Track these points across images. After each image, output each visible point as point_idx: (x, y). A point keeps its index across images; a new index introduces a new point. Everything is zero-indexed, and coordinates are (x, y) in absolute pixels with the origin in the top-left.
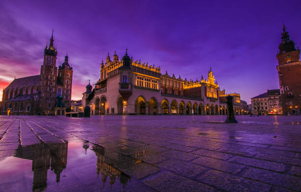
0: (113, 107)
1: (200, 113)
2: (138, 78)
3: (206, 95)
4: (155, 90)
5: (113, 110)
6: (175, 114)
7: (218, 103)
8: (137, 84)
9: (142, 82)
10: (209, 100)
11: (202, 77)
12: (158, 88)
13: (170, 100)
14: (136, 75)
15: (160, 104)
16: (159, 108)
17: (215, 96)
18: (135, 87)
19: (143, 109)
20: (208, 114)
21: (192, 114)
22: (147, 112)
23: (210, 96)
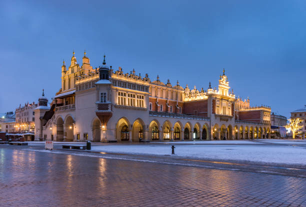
0: (86, 132)
1: (204, 138)
2: (119, 95)
3: (214, 112)
4: (141, 109)
5: (85, 135)
6: (167, 139)
7: (232, 122)
8: (117, 102)
9: (125, 99)
10: (218, 118)
11: (210, 86)
12: (145, 106)
13: (162, 120)
14: (117, 90)
15: (148, 126)
16: (146, 132)
17: (229, 112)
18: (116, 106)
19: (125, 134)
20: (216, 139)
21: (192, 140)
22: (131, 138)
23: (221, 113)
